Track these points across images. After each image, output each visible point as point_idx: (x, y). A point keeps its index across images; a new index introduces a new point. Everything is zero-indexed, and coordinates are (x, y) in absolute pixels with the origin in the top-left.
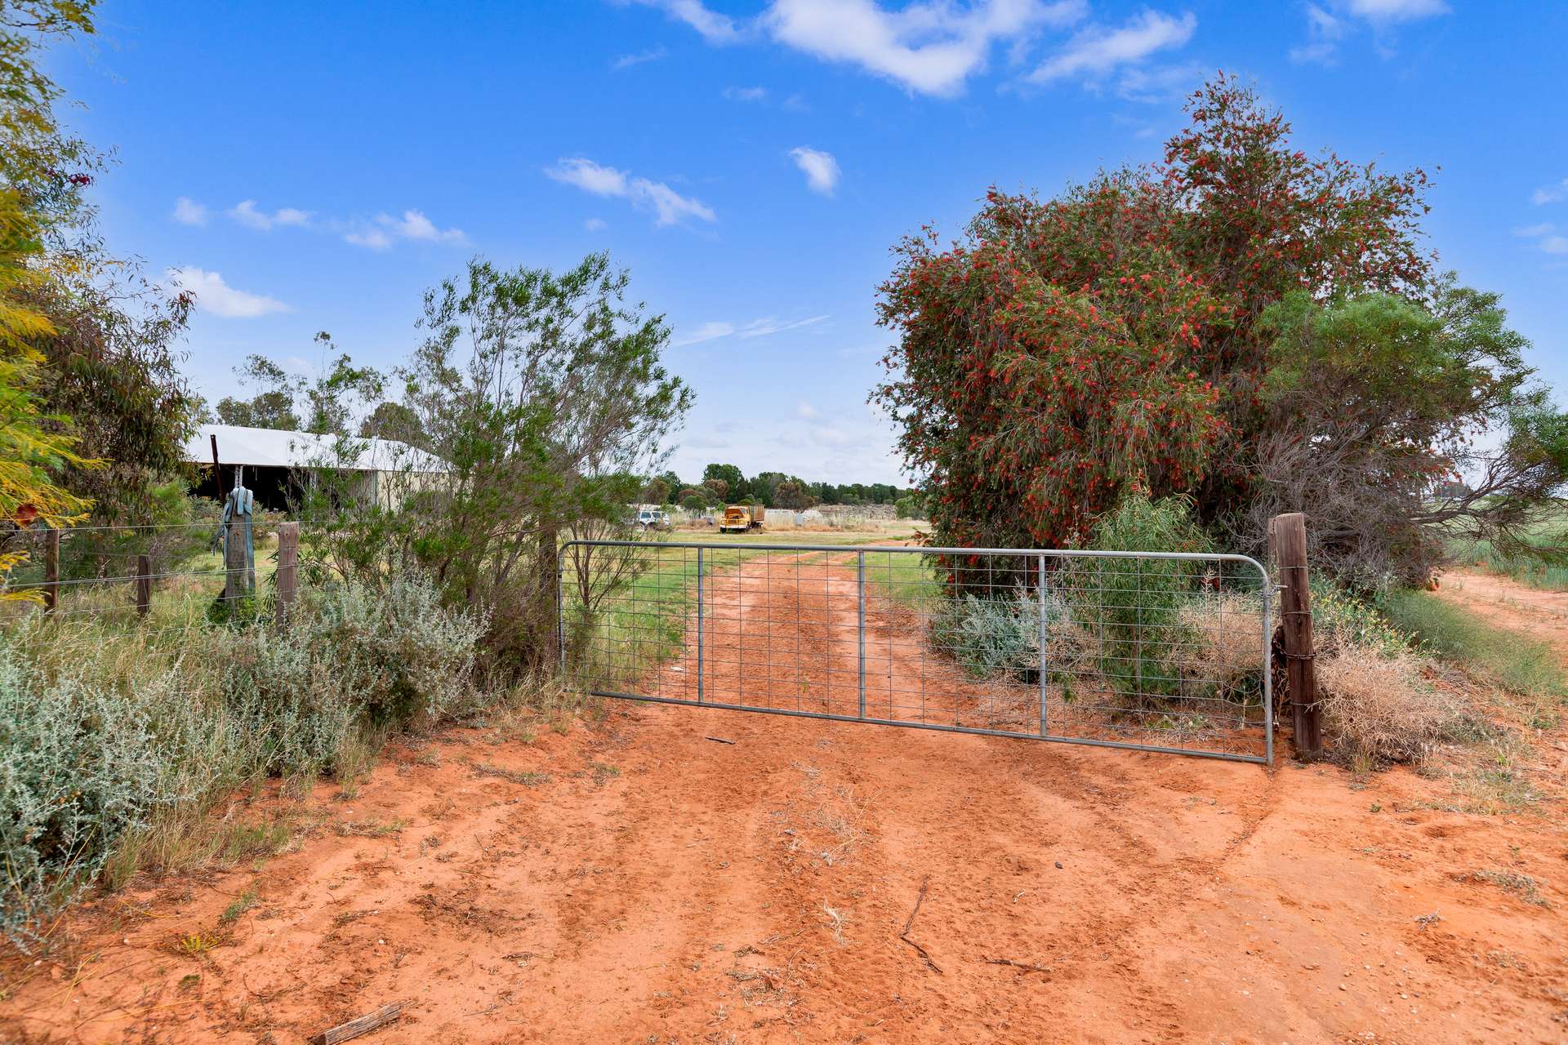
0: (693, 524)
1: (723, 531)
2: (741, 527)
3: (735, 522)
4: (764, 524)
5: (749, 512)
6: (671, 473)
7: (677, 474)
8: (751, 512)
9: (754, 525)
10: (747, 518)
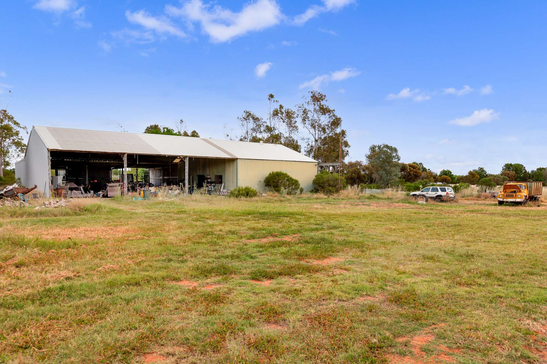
0: (479, 197)
1: (501, 203)
2: (518, 200)
3: (512, 196)
4: (542, 198)
5: (527, 187)
6: (481, 169)
7: (485, 169)
8: (529, 188)
9: (532, 199)
10: (525, 193)
